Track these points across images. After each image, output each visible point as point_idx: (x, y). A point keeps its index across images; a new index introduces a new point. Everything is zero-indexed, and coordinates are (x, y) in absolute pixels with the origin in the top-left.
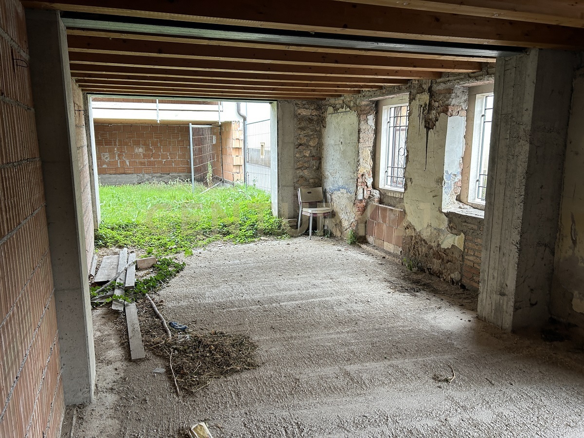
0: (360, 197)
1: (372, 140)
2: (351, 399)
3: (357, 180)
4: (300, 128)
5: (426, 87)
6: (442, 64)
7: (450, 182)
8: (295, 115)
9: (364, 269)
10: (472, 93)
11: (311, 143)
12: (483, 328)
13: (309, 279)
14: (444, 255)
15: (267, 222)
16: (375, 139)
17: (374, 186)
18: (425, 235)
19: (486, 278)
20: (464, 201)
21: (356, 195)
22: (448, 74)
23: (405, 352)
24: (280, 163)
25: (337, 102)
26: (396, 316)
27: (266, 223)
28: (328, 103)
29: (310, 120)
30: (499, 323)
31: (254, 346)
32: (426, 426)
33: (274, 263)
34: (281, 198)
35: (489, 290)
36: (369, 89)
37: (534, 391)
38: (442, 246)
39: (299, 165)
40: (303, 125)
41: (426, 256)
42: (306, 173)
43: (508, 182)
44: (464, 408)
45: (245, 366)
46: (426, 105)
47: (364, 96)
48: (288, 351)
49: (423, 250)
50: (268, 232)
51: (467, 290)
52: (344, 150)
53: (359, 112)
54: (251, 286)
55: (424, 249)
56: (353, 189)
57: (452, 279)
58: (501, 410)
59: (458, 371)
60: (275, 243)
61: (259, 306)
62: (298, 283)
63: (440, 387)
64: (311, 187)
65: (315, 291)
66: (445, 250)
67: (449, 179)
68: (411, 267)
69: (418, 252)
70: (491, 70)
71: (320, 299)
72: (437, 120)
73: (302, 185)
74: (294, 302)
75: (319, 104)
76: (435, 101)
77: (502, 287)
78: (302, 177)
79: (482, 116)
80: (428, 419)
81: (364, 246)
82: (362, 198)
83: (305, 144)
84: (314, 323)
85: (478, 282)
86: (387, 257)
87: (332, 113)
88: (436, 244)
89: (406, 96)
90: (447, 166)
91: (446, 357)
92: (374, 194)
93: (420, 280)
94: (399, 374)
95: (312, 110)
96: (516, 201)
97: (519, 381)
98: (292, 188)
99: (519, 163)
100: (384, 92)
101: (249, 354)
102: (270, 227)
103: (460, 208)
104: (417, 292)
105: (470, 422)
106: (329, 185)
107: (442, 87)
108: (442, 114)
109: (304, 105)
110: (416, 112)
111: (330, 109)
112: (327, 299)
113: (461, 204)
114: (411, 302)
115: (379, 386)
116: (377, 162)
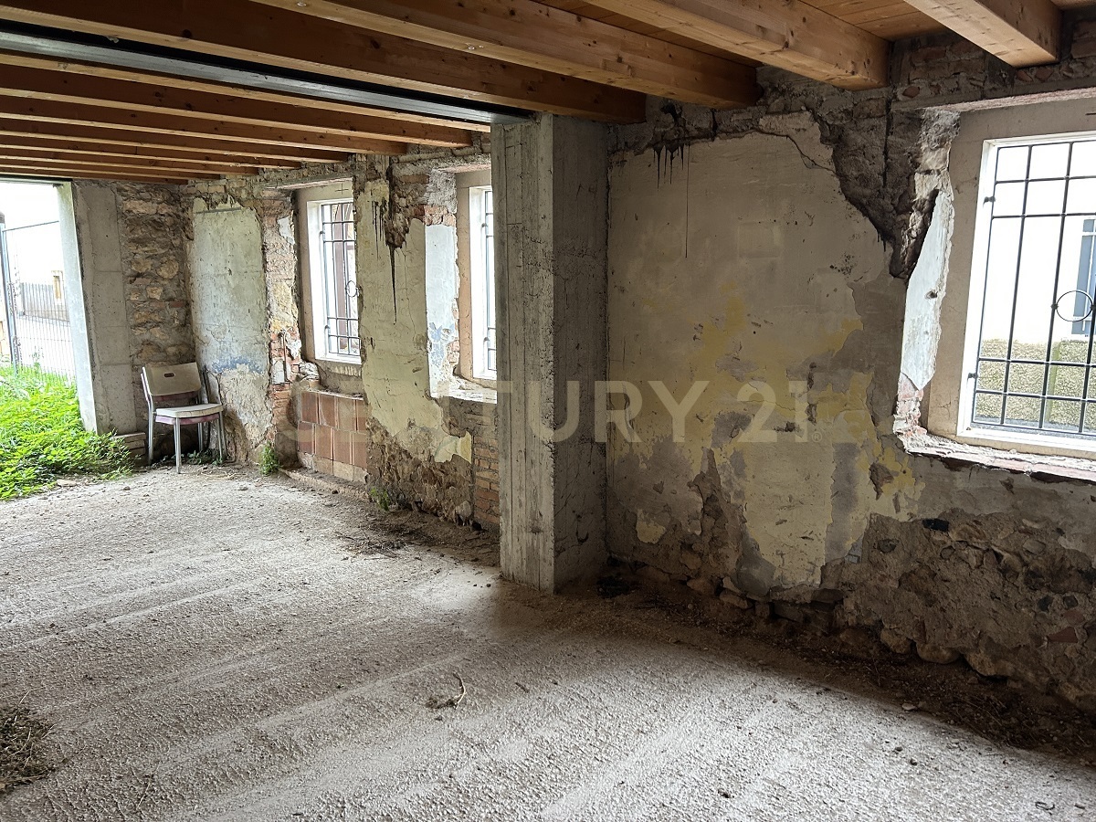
0: (279, 378)
1: (293, 267)
2: (270, 787)
3: (270, 345)
4: (133, 241)
5: (381, 168)
6: (404, 129)
7: (439, 343)
8: (122, 215)
9: (296, 520)
10: (462, 184)
11: (163, 272)
12: (511, 595)
13: (176, 558)
14: (442, 475)
15: (70, 446)
16: (299, 264)
17: (306, 356)
18: (405, 443)
19: (509, 507)
20: (468, 375)
21: (270, 375)
22: (418, 148)
23: (376, 667)
24: (91, 315)
25: (212, 190)
26: (359, 602)
27: (69, 449)
28: (192, 190)
29: (157, 225)
30: (535, 581)
31: (41, 728)
32: (416, 798)
33: (90, 534)
34: (101, 391)
35: (515, 527)
36: (275, 167)
37: (590, 687)
38: (437, 459)
39: (139, 317)
40: (139, 233)
41: (411, 481)
42: (158, 334)
43: (527, 341)
44: (482, 746)
45: (19, 778)
46: (384, 202)
47: (266, 180)
48: (125, 720)
49: (405, 469)
50: (76, 467)
51: (484, 531)
52: (238, 286)
53: (261, 211)
54: (33, 593)
55: (406, 467)
56: (263, 363)
57: (457, 515)
58: (540, 732)
59: (471, 680)
60: (93, 489)
61: (53, 636)
62: (150, 569)
63: (439, 719)
64: (172, 363)
65: (191, 579)
66: (442, 466)
67: (437, 338)
68: (386, 505)
69: (397, 473)
70: (487, 147)
71: (201, 597)
72: (407, 232)
73: (150, 361)
74: (140, 613)
75: (174, 191)
76: (400, 197)
77: (534, 519)
78: (149, 343)
79: (483, 226)
80: (419, 784)
81: (295, 475)
82: (283, 381)
83: (150, 274)
84: (187, 647)
85: (498, 515)
86: (342, 490)
87: (205, 212)
88: (426, 456)
89: (347, 183)
90: (432, 315)
91: (450, 660)
92: (306, 371)
93: (403, 525)
94: (365, 713)
95: (159, 203)
96: (543, 371)
97: (567, 675)
98: (128, 368)
99: (541, 308)
100: (305, 174)
101: (28, 747)
102: (79, 456)
103: (461, 388)
104: (398, 548)
105: (491, 768)
106: (212, 357)
107: (409, 170)
108: (414, 220)
109: (138, 192)
110: (368, 215)
111: (200, 204)
112: (217, 592)
113: (463, 381)
114: (388, 570)
115: (325, 745)
116: (306, 308)
